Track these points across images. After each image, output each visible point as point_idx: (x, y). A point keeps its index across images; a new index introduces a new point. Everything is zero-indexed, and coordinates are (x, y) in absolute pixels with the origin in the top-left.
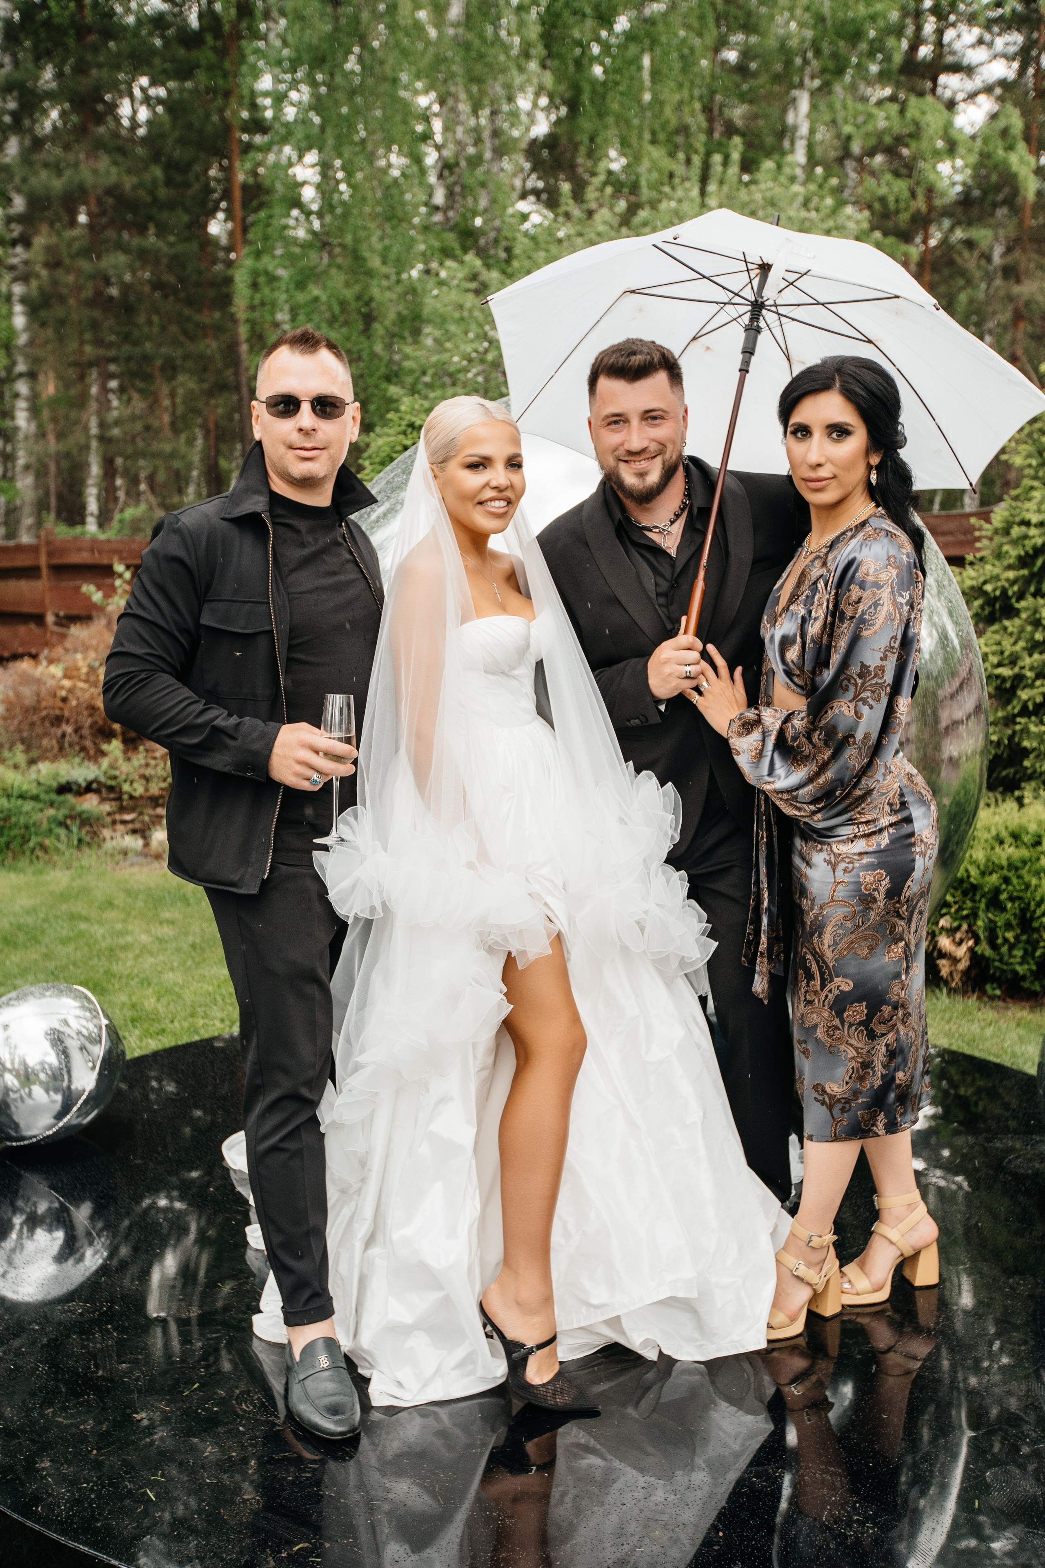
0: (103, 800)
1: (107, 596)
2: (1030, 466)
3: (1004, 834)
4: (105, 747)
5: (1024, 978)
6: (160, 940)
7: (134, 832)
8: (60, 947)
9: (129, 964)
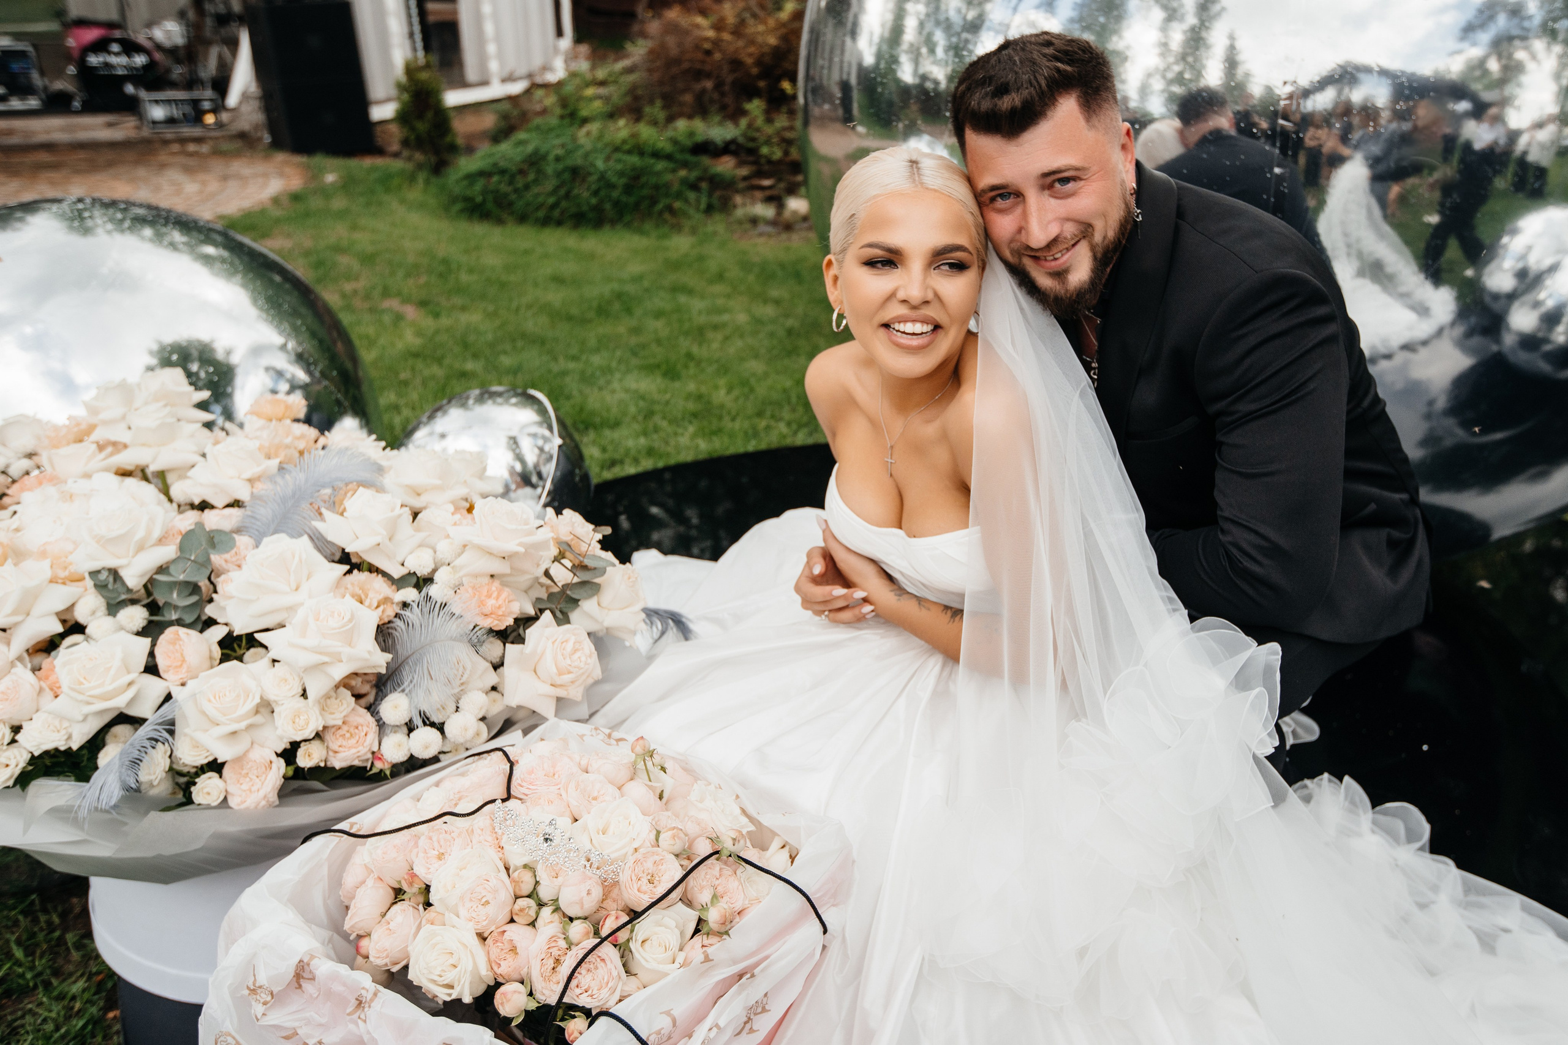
0: (741, 164)
4: (746, 105)
7: (768, 199)
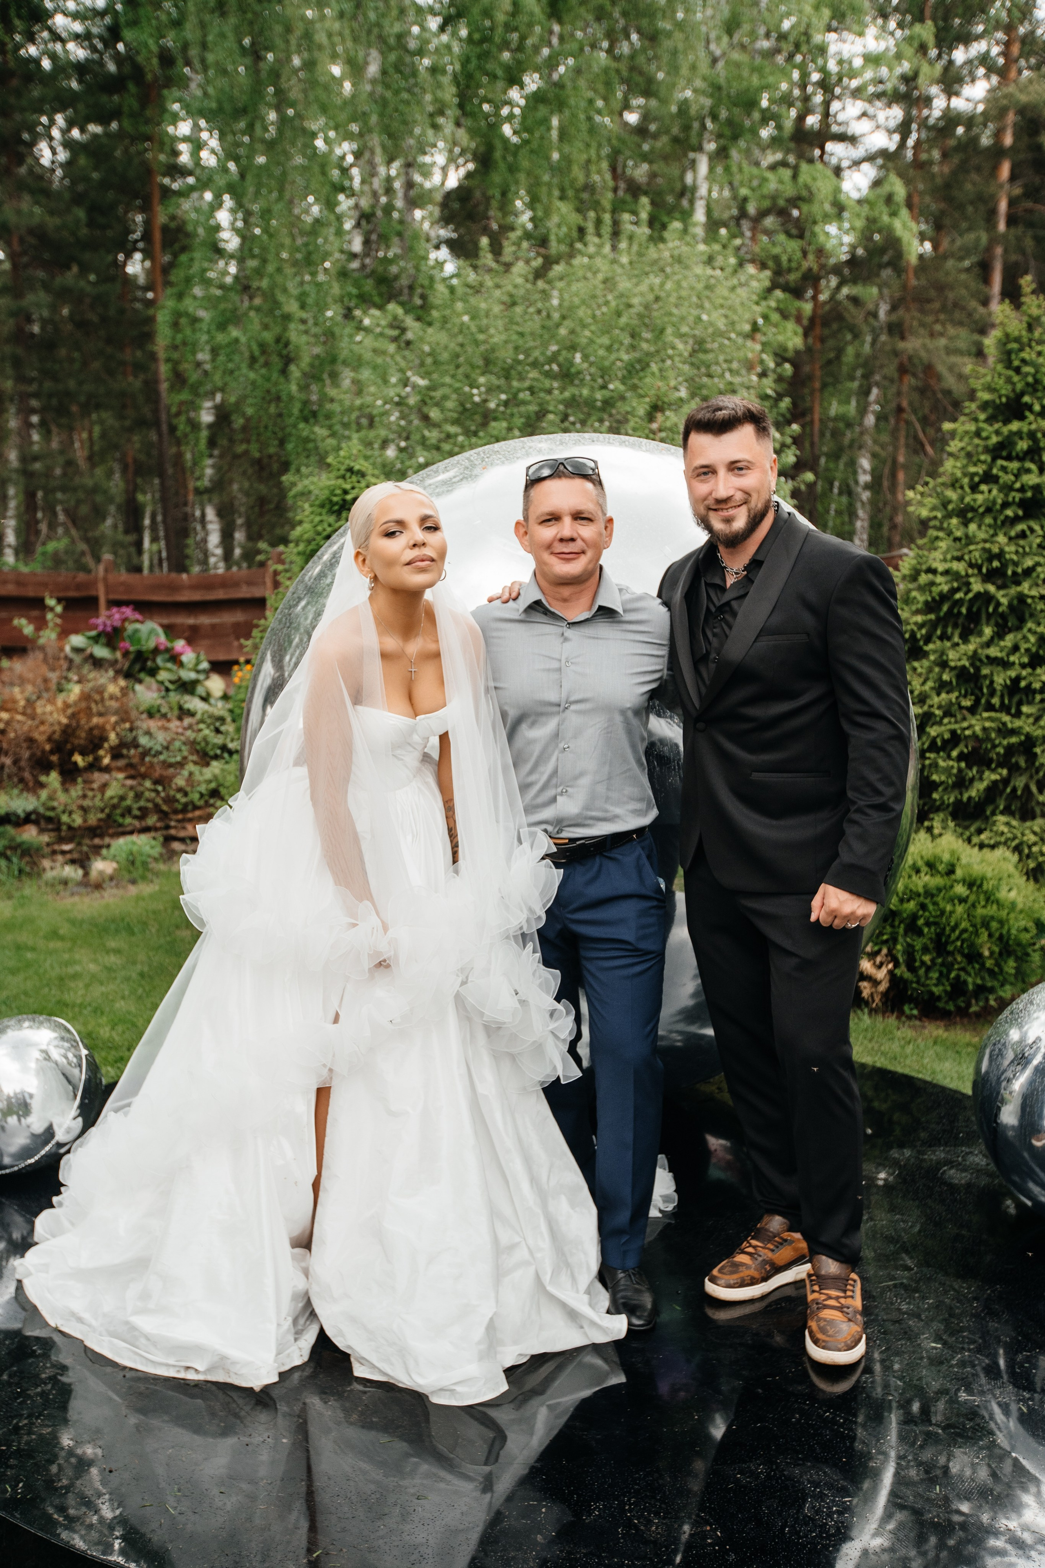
0: (42, 831)
1: (38, 629)
2: (935, 518)
3: (920, 863)
4: (43, 778)
5: (939, 998)
6: (109, 969)
7: (73, 862)
8: (10, 978)
9: (80, 993)
